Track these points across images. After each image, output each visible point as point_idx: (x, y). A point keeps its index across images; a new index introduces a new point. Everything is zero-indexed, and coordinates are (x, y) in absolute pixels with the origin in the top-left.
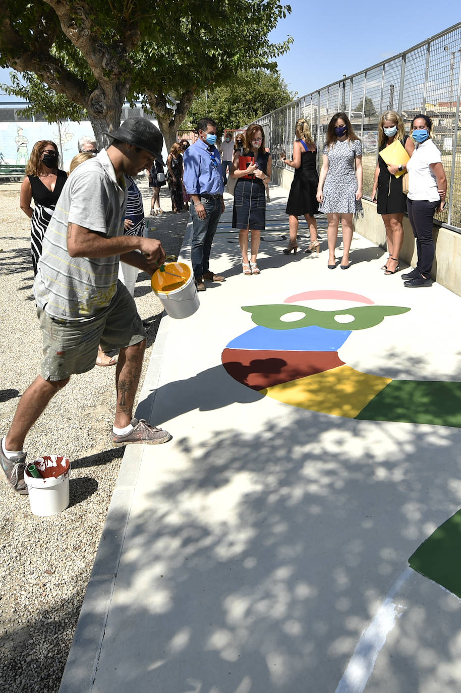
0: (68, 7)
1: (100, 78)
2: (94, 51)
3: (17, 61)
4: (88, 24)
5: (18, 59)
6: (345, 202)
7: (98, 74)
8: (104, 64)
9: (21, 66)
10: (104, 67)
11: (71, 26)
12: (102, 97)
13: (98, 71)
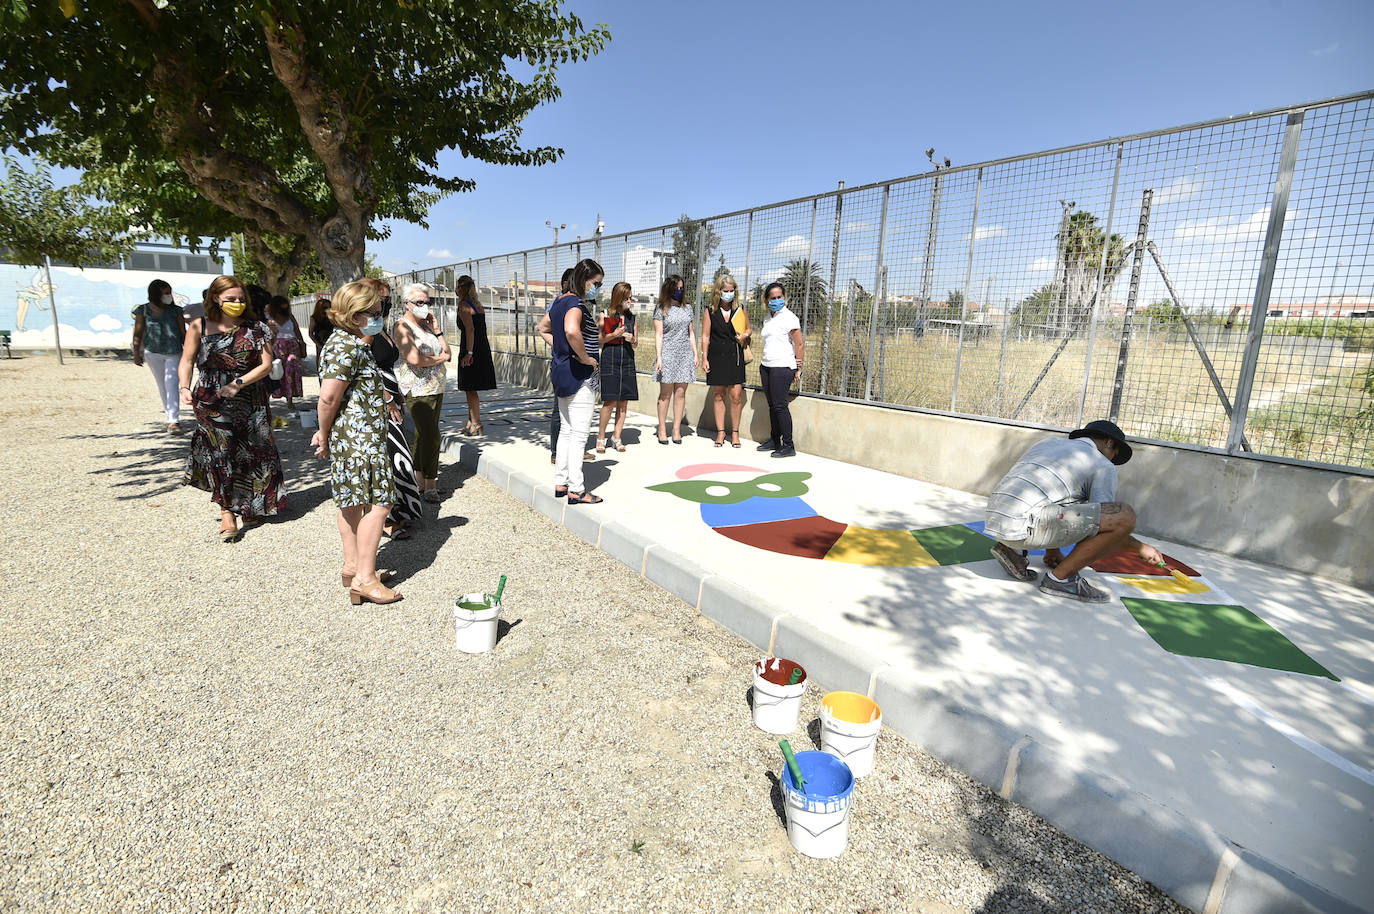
0: (318, 97)
1: (347, 202)
2: (345, 164)
3: (206, 160)
4: (344, 125)
5: (209, 156)
6: (685, 371)
7: (347, 196)
8: (358, 183)
9: (210, 169)
10: (357, 188)
11: (321, 123)
12: (346, 228)
13: (347, 191)
